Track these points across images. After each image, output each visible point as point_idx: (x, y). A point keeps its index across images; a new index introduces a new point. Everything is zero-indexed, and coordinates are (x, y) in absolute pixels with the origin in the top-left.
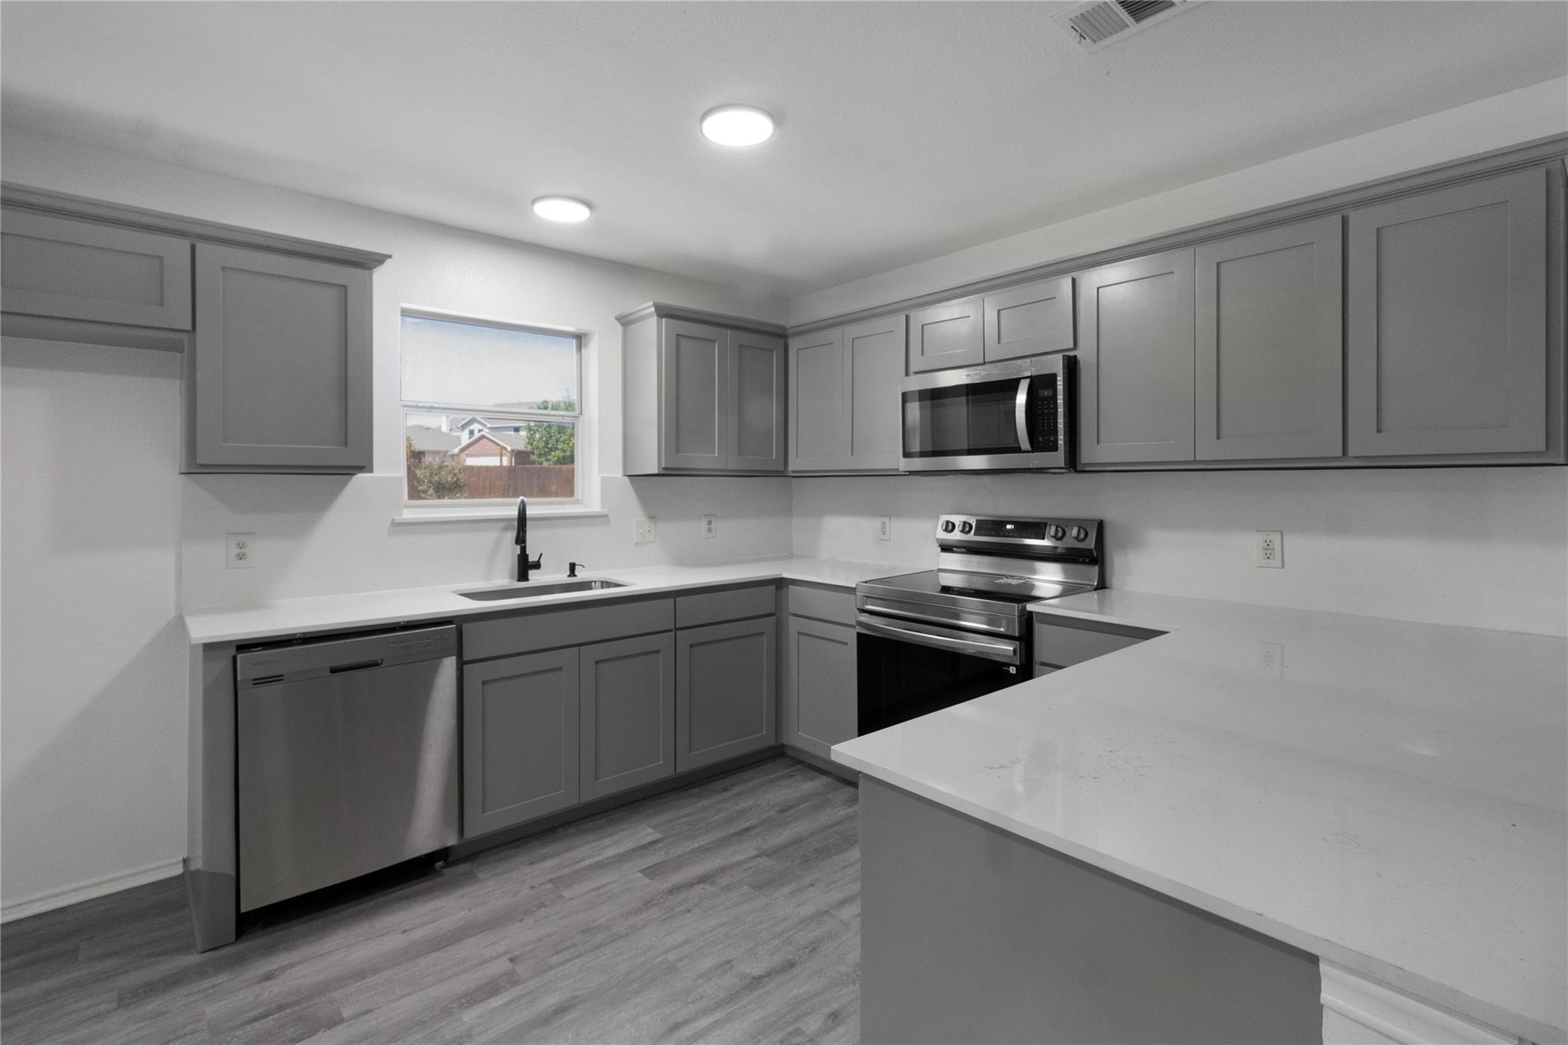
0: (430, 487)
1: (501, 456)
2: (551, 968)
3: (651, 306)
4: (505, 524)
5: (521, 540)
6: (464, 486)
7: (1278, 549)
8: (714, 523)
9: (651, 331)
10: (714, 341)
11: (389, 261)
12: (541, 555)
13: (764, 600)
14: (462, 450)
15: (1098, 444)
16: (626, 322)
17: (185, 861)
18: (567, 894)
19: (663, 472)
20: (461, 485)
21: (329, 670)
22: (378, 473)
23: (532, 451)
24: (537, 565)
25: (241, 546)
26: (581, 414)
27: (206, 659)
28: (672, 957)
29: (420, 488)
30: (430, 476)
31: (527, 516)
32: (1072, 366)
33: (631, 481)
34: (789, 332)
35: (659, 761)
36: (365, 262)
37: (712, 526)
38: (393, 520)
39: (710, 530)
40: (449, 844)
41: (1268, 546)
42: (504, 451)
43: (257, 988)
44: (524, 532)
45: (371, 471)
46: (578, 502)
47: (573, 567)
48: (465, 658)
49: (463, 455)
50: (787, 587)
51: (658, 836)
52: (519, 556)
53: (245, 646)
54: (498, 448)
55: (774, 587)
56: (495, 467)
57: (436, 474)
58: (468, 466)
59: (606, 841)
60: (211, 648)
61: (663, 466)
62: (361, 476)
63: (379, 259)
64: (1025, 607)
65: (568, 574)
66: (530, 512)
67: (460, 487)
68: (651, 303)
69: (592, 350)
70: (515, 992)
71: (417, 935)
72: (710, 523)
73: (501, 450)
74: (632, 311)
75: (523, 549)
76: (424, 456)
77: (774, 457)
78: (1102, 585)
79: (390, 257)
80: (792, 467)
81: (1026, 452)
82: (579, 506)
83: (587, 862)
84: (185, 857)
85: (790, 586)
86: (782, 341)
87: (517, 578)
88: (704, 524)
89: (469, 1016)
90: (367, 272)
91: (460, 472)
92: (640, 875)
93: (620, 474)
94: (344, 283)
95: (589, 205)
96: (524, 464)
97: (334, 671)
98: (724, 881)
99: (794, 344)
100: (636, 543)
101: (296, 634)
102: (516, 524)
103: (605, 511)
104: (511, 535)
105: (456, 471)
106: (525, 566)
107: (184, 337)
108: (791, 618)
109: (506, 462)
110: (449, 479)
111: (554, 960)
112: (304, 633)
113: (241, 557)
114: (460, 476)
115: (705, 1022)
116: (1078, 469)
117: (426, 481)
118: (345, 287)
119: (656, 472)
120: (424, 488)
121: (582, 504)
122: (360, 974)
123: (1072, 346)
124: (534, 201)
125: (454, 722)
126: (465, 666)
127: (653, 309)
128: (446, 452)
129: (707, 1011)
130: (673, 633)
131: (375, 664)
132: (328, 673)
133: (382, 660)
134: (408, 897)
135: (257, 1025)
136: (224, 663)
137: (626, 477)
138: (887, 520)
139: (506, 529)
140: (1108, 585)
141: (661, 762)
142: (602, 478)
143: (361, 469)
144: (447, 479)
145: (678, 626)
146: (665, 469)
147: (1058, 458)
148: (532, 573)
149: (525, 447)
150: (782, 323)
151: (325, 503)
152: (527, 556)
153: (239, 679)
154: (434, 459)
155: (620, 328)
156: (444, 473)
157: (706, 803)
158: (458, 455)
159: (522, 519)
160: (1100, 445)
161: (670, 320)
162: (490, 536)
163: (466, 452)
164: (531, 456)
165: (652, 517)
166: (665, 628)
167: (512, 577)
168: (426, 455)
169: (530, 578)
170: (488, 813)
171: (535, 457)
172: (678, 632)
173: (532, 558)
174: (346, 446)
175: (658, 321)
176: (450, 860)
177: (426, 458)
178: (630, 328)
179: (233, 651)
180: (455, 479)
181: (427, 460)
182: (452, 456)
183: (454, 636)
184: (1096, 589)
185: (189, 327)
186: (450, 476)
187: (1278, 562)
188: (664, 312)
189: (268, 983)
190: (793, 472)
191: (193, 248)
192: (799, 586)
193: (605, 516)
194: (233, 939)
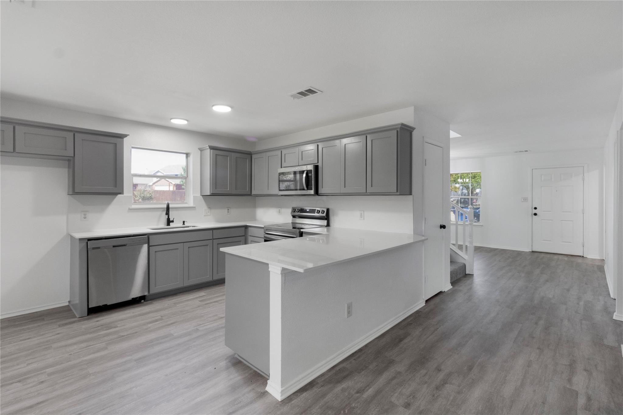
0: (140, 198)
1: (169, 186)
2: (171, 317)
3: (207, 146)
4: (163, 209)
5: (168, 213)
6: (154, 198)
7: (363, 215)
8: (230, 209)
9: (208, 153)
10: (228, 156)
11: (128, 136)
12: (174, 218)
13: (241, 232)
14: (154, 184)
15: (322, 188)
16: (201, 150)
17: (69, 302)
18: (178, 305)
19: (211, 194)
20: (153, 197)
21: (112, 246)
22: (125, 195)
23: (183, 184)
24: (173, 221)
25: (85, 215)
26: (187, 177)
27: (80, 243)
28: (202, 315)
29: (136, 199)
30: (140, 194)
31: (170, 207)
32: (316, 168)
33: (203, 197)
34: (252, 153)
35: (207, 276)
36: (121, 137)
37: (229, 211)
38: (129, 208)
39: (228, 212)
40: (145, 294)
41: (361, 215)
42: (171, 184)
43: (95, 323)
44: (169, 212)
45: (123, 194)
46: (186, 203)
47: (184, 222)
48: (150, 245)
49: (154, 186)
50: (248, 228)
51: (205, 294)
52: (167, 219)
53: (90, 240)
54: (168, 183)
55: (244, 228)
56: (166, 191)
57: (143, 194)
58: (156, 190)
59: (191, 296)
60: (81, 240)
61: (211, 193)
62: (119, 195)
63: (126, 136)
64: (300, 230)
65: (183, 224)
66: (170, 206)
67: (152, 198)
68: (208, 146)
69: (191, 158)
70: (161, 321)
71: (137, 313)
72: (228, 210)
73: (169, 184)
74: (203, 147)
75: (169, 216)
76: (138, 186)
77: (247, 190)
78: (328, 225)
79: (129, 135)
80: (253, 193)
81: (306, 190)
82: (187, 204)
83: (184, 300)
84: (69, 300)
85: (249, 228)
86: (250, 156)
87: (166, 224)
88: (226, 210)
89: (149, 325)
90: (122, 139)
91: (152, 193)
92: (198, 302)
93: (199, 195)
94: (115, 143)
95: (187, 121)
96: (179, 189)
97: (114, 246)
98: (220, 302)
99: (254, 156)
100: (204, 216)
101: (103, 237)
102: (166, 209)
103: (194, 206)
104: (165, 213)
105: (151, 192)
106: (169, 222)
107: (72, 158)
108: (249, 237)
109: (172, 188)
110: (148, 195)
111: (172, 316)
112: (105, 237)
113: (85, 218)
114: (153, 194)
115: (207, 324)
116: (319, 195)
117: (139, 196)
118: (116, 144)
119: (209, 194)
120: (138, 198)
121: (188, 204)
122: (122, 320)
123: (317, 162)
124: (171, 119)
125: (147, 262)
126: (150, 247)
127: (208, 147)
128: (147, 184)
129: (208, 322)
130: (212, 240)
131: (125, 245)
132: (112, 247)
133: (127, 244)
134: (134, 307)
135: (96, 328)
136: (84, 244)
137: (201, 196)
138: (280, 209)
139: (163, 211)
140: (330, 225)
141: (208, 276)
142: (194, 196)
143: (120, 193)
144: (147, 196)
145: (214, 238)
146: (212, 194)
147: (312, 192)
148: (171, 224)
149: (180, 183)
150: (250, 150)
151: (109, 203)
152: (170, 219)
153: (89, 247)
154: (142, 187)
155: (200, 152)
156: (146, 193)
157: (221, 288)
158: (152, 185)
159: (168, 208)
160: (323, 189)
161: (214, 150)
162: (158, 213)
163: (156, 184)
164: (182, 186)
165: (209, 208)
166: (210, 239)
167: (165, 225)
168: (138, 185)
169: (170, 225)
170: (157, 287)
171: (184, 187)
172: (214, 240)
173: (171, 219)
174: (116, 187)
175: (210, 151)
176: (145, 300)
177: (138, 187)
178: (202, 152)
179: (87, 241)
180: (150, 196)
181: (139, 188)
182: (150, 186)
183: (147, 238)
184: (326, 226)
185: (73, 156)
186: (148, 194)
187: (363, 218)
188: (212, 148)
189: (98, 322)
190: (254, 195)
191: (74, 135)
192: (252, 227)
193: (195, 207)
194: (86, 315)
